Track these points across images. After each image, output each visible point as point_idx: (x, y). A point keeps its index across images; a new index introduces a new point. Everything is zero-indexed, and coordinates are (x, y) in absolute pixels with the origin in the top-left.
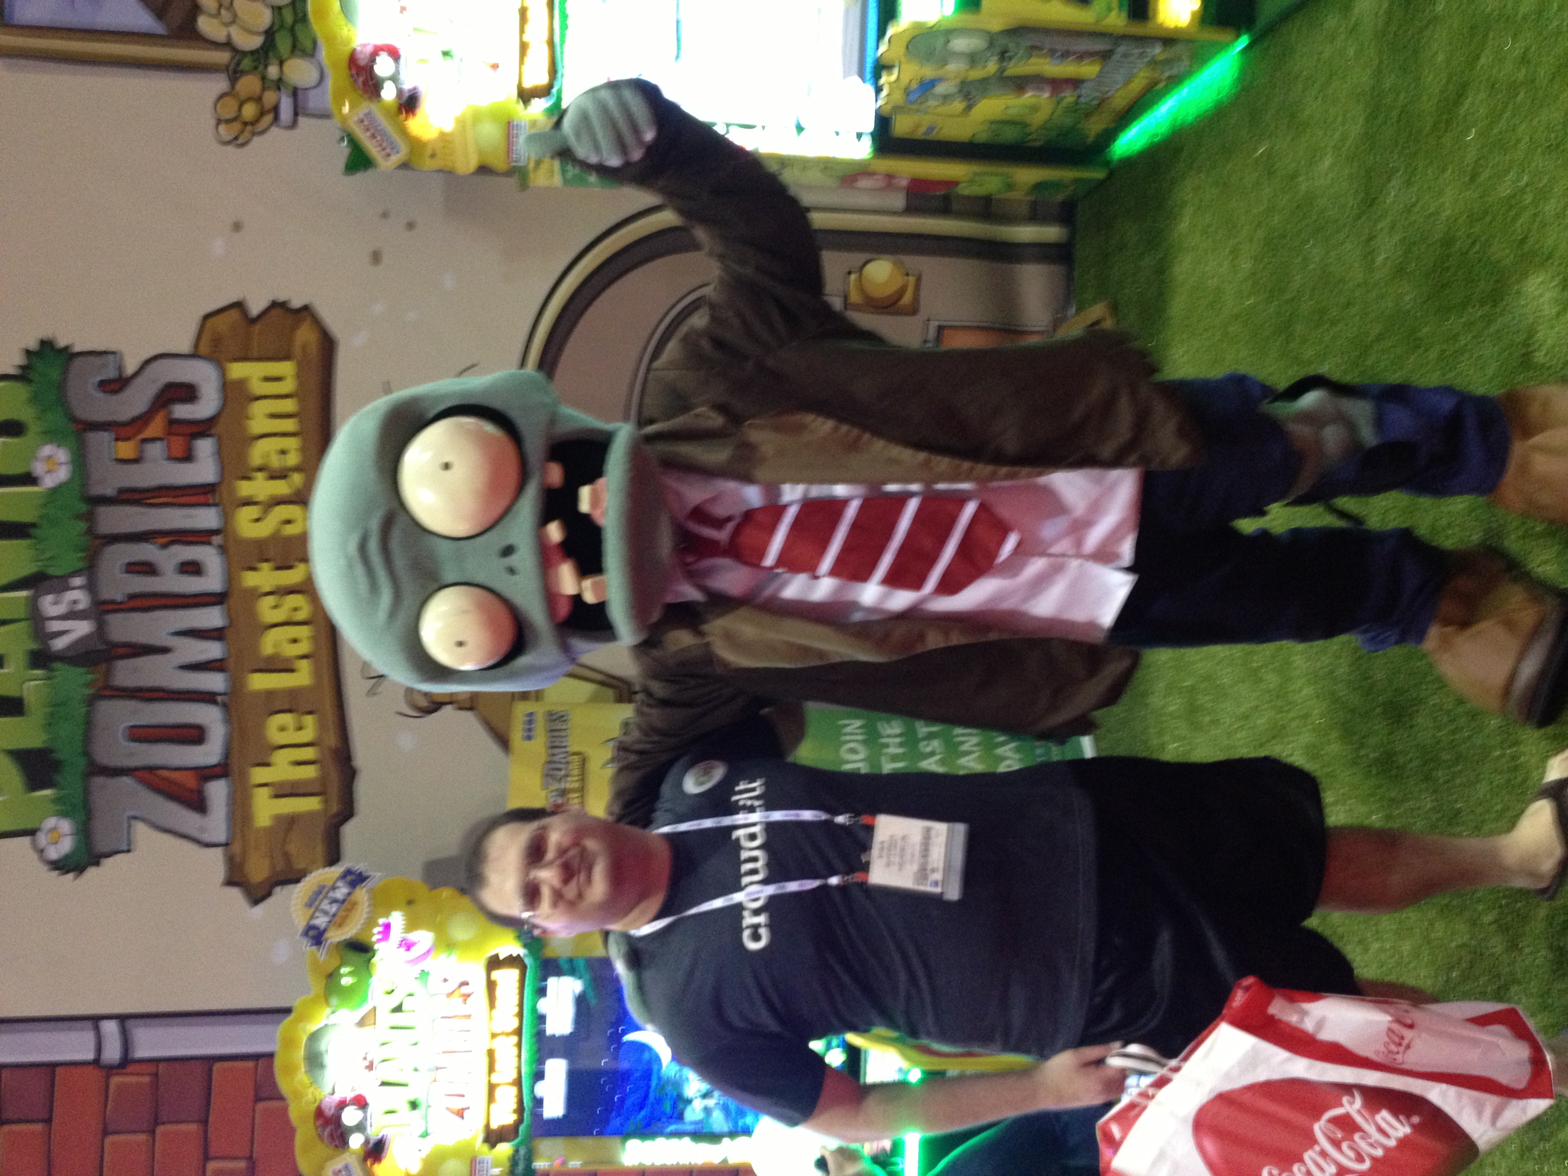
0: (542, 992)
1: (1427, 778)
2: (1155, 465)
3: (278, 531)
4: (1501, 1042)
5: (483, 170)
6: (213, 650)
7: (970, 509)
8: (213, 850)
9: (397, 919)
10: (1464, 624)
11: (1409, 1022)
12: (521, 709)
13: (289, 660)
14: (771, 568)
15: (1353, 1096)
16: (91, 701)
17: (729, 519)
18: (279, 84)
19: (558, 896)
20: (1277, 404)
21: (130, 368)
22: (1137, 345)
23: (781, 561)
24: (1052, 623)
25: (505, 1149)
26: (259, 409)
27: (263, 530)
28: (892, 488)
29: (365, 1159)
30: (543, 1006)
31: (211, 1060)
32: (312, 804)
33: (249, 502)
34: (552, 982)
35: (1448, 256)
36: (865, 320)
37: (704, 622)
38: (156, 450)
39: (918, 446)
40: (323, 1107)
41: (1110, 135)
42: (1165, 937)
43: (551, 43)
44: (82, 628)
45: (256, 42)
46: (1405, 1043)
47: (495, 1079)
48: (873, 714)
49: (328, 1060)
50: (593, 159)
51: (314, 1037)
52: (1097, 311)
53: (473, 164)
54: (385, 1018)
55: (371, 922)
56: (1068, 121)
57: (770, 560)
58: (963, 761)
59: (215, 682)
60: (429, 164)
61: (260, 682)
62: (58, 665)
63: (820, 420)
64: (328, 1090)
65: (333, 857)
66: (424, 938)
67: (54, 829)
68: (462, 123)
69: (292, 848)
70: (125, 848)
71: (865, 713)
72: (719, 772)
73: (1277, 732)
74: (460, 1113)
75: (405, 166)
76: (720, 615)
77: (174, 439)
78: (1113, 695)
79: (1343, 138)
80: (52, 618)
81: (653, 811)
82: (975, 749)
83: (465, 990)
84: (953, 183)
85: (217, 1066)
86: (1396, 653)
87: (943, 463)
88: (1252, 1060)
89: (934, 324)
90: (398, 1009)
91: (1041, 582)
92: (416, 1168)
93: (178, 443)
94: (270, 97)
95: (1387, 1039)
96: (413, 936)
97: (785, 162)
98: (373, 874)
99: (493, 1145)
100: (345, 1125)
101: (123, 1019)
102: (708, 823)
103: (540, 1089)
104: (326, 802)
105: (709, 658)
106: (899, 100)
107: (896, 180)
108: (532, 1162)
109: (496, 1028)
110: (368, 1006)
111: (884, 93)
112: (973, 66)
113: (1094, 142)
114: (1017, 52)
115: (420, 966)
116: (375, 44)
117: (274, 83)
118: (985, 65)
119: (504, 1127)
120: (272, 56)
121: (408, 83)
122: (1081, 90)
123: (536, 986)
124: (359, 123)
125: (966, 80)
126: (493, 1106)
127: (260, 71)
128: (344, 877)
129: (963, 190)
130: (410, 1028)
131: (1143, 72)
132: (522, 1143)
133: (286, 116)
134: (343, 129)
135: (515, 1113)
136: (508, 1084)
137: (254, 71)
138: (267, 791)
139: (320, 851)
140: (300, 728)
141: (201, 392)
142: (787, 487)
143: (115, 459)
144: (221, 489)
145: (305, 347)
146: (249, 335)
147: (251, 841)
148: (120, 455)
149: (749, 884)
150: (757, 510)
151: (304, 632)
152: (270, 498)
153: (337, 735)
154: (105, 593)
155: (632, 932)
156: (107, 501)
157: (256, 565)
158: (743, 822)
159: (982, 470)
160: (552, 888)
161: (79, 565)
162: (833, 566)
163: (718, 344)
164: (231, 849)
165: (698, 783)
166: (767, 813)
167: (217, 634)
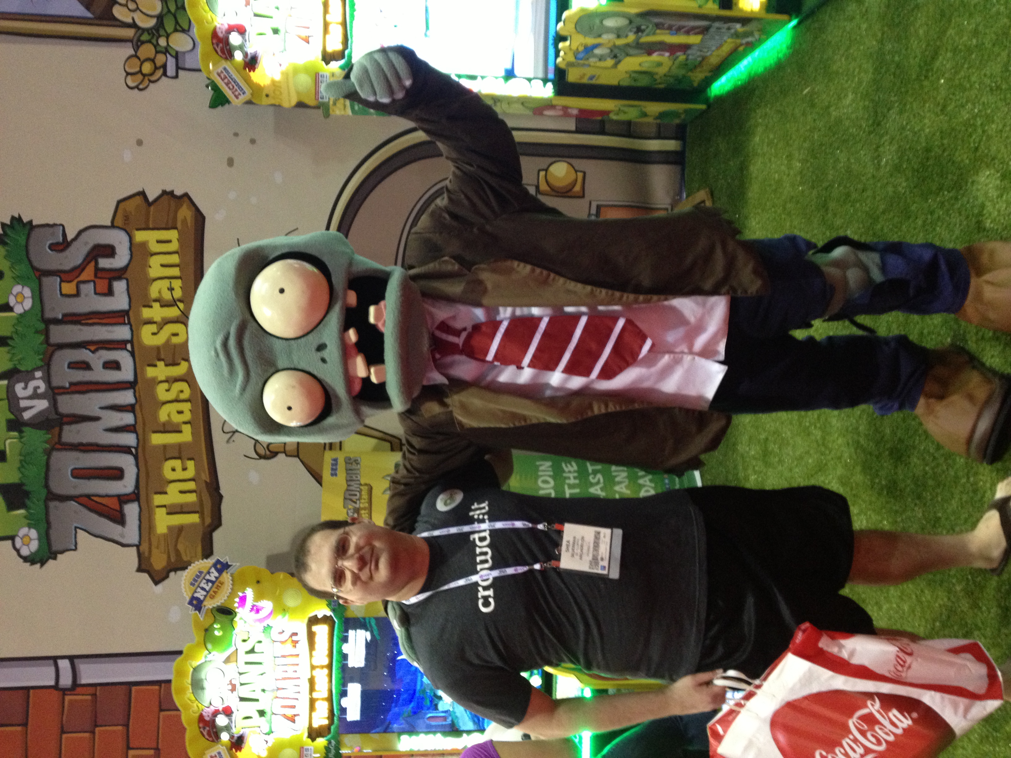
0: (345, 640)
1: (919, 497)
2: (739, 293)
3: (168, 341)
4: (968, 664)
5: (301, 105)
6: (128, 418)
7: (621, 323)
8: (131, 548)
9: (249, 593)
10: (941, 397)
11: (909, 651)
12: (329, 456)
13: (178, 425)
14: (492, 362)
15: (874, 700)
16: (48, 453)
17: (465, 329)
18: (166, 51)
19: (356, 579)
20: (819, 255)
21: (70, 235)
22: (726, 216)
23: (496, 358)
24: (675, 397)
25: (321, 742)
26: (155, 262)
27: (160, 340)
28: (569, 309)
29: (231, 749)
30: (346, 648)
31: (130, 685)
32: (194, 518)
33: (150, 322)
34: (351, 633)
35: (928, 159)
36: (549, 202)
37: (447, 397)
38: (88, 289)
39: (585, 282)
40: (204, 713)
41: (708, 82)
42: (750, 601)
43: (344, 24)
44: (42, 404)
45: (152, 23)
46: (907, 665)
47: (315, 695)
48: (557, 458)
49: (206, 684)
50: (371, 99)
51: (196, 670)
52: (701, 195)
53: (294, 102)
54: (243, 657)
55: (232, 594)
56: (682, 72)
57: (490, 357)
58: (617, 488)
59: (129, 439)
60: (265, 101)
61: (157, 439)
62: (25, 429)
63: (522, 265)
64: (207, 704)
65: (208, 552)
66: (267, 605)
67: (26, 535)
68: (286, 75)
69: (180, 547)
70: (74, 548)
71: (553, 456)
72: (459, 497)
73: (821, 468)
74: (292, 719)
75: (249, 102)
76: (457, 393)
77: (97, 280)
78: (714, 444)
79: (860, 83)
80: (23, 398)
81: (416, 521)
82: (624, 480)
83: (294, 638)
84: (606, 113)
85: (134, 689)
86: (897, 416)
87: (603, 293)
88: (808, 678)
89: (594, 205)
90: (252, 651)
91: (667, 371)
92: (264, 754)
93: (102, 285)
94: (160, 59)
95: (896, 663)
96: (260, 604)
97: (497, 99)
98: (234, 564)
99: (313, 740)
100: (218, 726)
101: (72, 658)
102: (453, 530)
103: (344, 702)
104: (202, 518)
105: (451, 420)
106: (571, 58)
107: (570, 110)
108: (340, 749)
109: (315, 664)
110: (233, 649)
111: (562, 53)
112: (619, 37)
113: (699, 85)
114: (647, 27)
115: (265, 623)
116: (229, 25)
117: (164, 50)
118: (627, 36)
119: (321, 727)
120: (162, 32)
121: (250, 50)
122: (689, 52)
123: (341, 636)
124: (219, 75)
125: (615, 46)
126: (313, 714)
127: (154, 41)
128: (215, 565)
129: (613, 117)
130: (260, 663)
131: (730, 40)
132: (333, 738)
133: (171, 70)
134: (209, 79)
135: (328, 718)
136: (323, 699)
137: (149, 41)
138: (164, 510)
139: (199, 549)
140: (184, 469)
141: (118, 250)
142: (501, 309)
143: (61, 294)
144: (131, 313)
145: (184, 221)
146: (148, 213)
147: (154, 543)
148: (64, 292)
149: (481, 570)
150: (482, 324)
151: (187, 407)
152: (163, 319)
153: (210, 473)
154: (56, 382)
155: (404, 602)
156: (56, 322)
157: (155, 363)
158: (477, 529)
159: (628, 297)
160: (353, 572)
161: (40, 363)
162: (531, 361)
163: (454, 216)
164: (141, 548)
165: (446, 504)
166: (492, 524)
167: (130, 408)
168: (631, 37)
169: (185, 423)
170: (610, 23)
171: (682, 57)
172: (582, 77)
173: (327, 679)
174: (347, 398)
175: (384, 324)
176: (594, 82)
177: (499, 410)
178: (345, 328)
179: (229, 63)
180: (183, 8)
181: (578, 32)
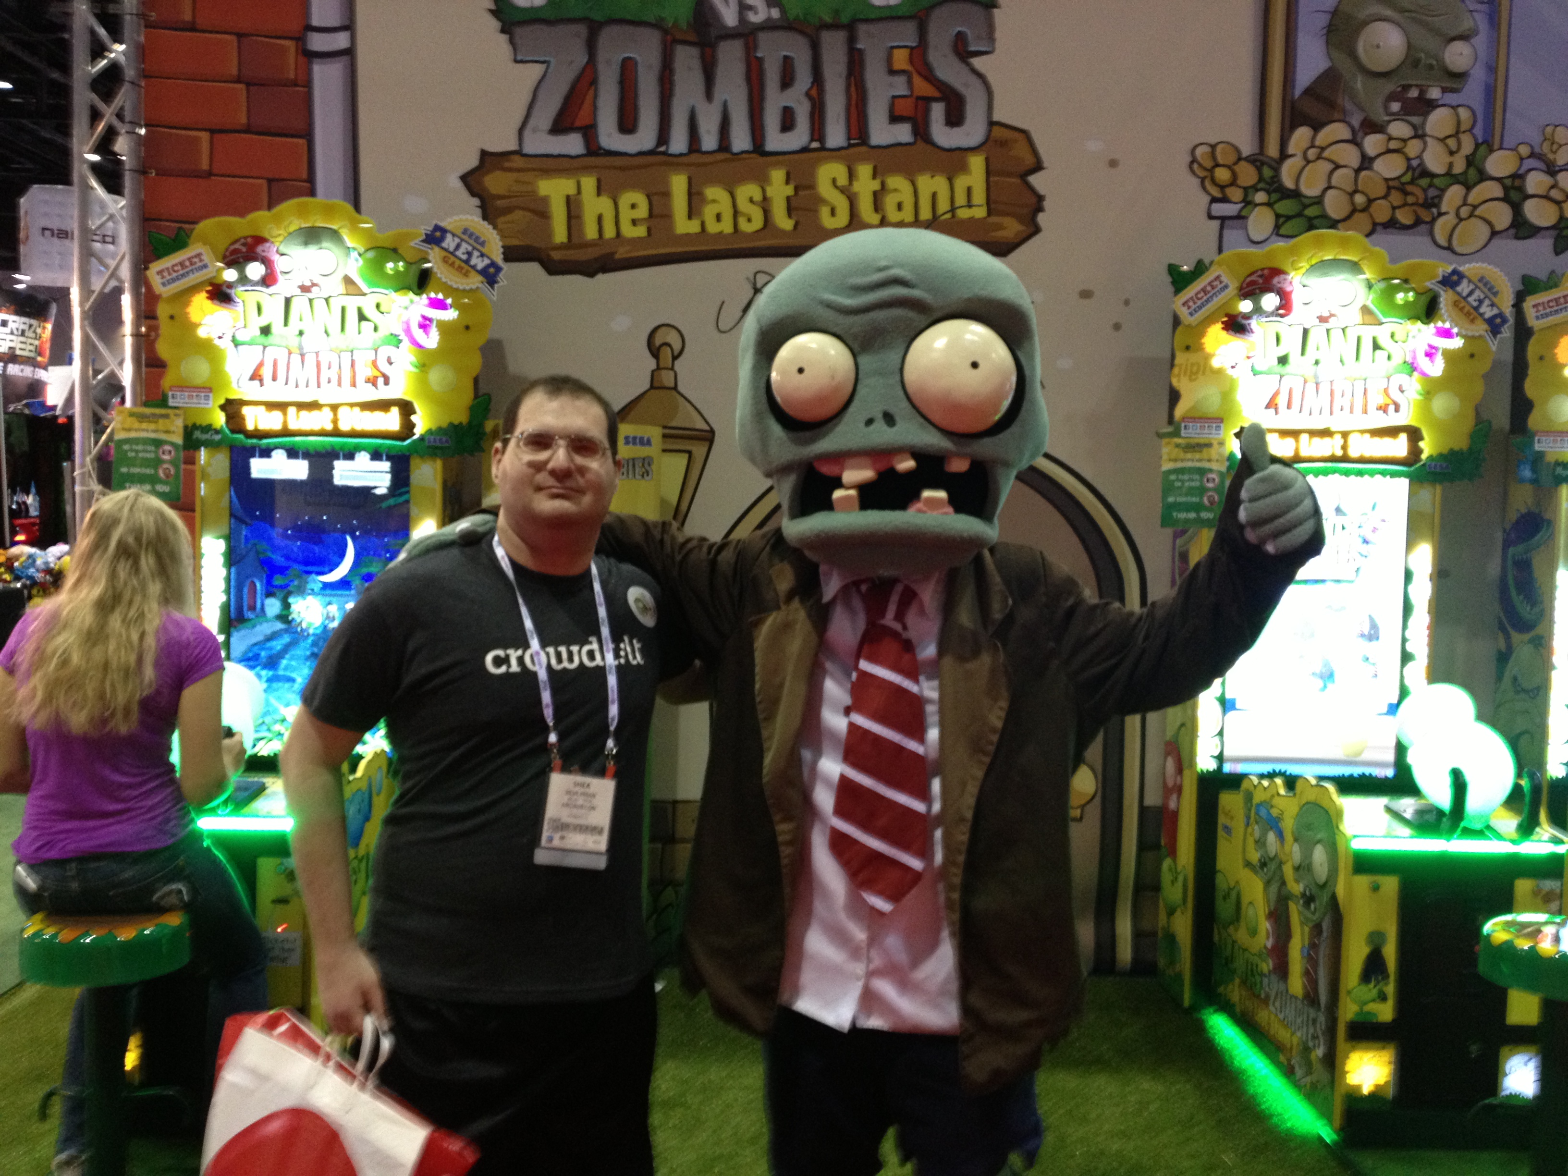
0: (376, 455)
2: (963, 1047)
3: (822, 201)
5: (1174, 396)
6: (709, 142)
7: (916, 864)
8: (516, 142)
9: (451, 314)
12: (654, 433)
13: (700, 214)
14: (856, 667)
16: (658, 25)
17: (905, 628)
18: (1247, 202)
21: (977, 62)
23: (864, 675)
24: (799, 951)
25: (219, 419)
26: (940, 184)
27: (825, 189)
28: (936, 785)
29: (211, 284)
30: (363, 458)
31: (308, 135)
32: (560, 235)
33: (852, 176)
34: (386, 465)
37: (802, 601)
38: (900, 87)
39: (979, 811)
40: (267, 245)
44: (730, 18)
45: (1288, 182)
47: (292, 410)
49: (312, 249)
51: (335, 236)
53: (1179, 386)
54: (353, 303)
55: (449, 290)
56: (1240, 968)
57: (865, 665)
59: (678, 143)
60: (1179, 345)
61: (679, 184)
63: (1003, 714)
64: (283, 249)
65: (512, 254)
66: (432, 340)
68: (1220, 373)
69: (518, 215)
70: (518, 59)
72: (648, 621)
74: (256, 376)
75: (1176, 321)
76: (809, 616)
77: (910, 102)
78: (724, 1012)
81: (608, 556)
83: (381, 380)
84: (1173, 852)
85: (303, 143)
87: (963, 837)
90: (362, 317)
91: (839, 937)
92: (204, 333)
93: (906, 108)
94: (1236, 194)
96: (434, 330)
98: (495, 292)
99: (223, 408)
100: (246, 265)
101: (349, 53)
102: (602, 612)
103: (279, 455)
104: (561, 247)
105: (763, 608)
106: (1258, 797)
107: (1174, 797)
108: (206, 447)
109: (341, 411)
110: (365, 288)
111: (1265, 783)
112: (1297, 869)
113: (1220, 994)
114: (1314, 913)
115: (403, 336)
116: (1291, 292)
117: (1249, 198)
118: (1297, 881)
119: (242, 419)
120: (1275, 196)
121: (1254, 323)
122: (1274, 978)
123: (381, 450)
124: (1218, 278)
125: (1281, 864)
126: (263, 408)
127: (1261, 185)
128: (493, 264)
129: (1167, 863)
130: (343, 329)
131: (1295, 1040)
132: (225, 437)
133: (1220, 209)
134: (1212, 263)
135: (256, 430)
136: (285, 423)
137: (1261, 179)
138: (572, 191)
139: (515, 242)
140: (634, 222)
141: (956, 130)
142: (935, 683)
143: (893, 48)
144: (863, 149)
145: (999, 227)
146: (1010, 174)
147: (523, 176)
148: (896, 52)
149: (548, 654)
150: (914, 655)
151: (726, 226)
152: (856, 194)
153: (626, 259)
154: (763, 38)
155: (496, 538)
156: (852, 40)
157: (792, 182)
158: (605, 648)
159: (956, 875)
160: (546, 462)
161: (791, 18)
162: (859, 728)
163: (1071, 613)
164: (516, 158)
165: (637, 600)
166: (614, 670)
167: (724, 145)
168: (1296, 888)
169: (703, 224)
170: (1319, 855)
171: (1267, 966)
172: (1227, 814)
173: (317, 427)
174: (812, 455)
175: (920, 511)
176: (1221, 833)
177: (784, 679)
178: (916, 454)
179: (1235, 292)
180: (1311, 228)
181: (1301, 809)
